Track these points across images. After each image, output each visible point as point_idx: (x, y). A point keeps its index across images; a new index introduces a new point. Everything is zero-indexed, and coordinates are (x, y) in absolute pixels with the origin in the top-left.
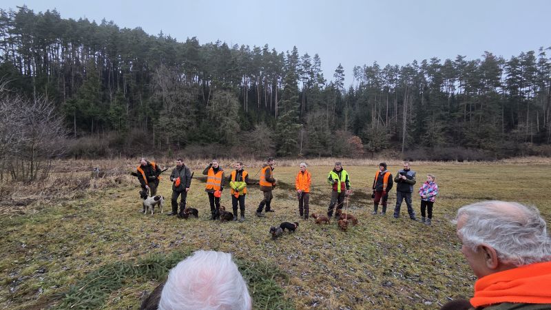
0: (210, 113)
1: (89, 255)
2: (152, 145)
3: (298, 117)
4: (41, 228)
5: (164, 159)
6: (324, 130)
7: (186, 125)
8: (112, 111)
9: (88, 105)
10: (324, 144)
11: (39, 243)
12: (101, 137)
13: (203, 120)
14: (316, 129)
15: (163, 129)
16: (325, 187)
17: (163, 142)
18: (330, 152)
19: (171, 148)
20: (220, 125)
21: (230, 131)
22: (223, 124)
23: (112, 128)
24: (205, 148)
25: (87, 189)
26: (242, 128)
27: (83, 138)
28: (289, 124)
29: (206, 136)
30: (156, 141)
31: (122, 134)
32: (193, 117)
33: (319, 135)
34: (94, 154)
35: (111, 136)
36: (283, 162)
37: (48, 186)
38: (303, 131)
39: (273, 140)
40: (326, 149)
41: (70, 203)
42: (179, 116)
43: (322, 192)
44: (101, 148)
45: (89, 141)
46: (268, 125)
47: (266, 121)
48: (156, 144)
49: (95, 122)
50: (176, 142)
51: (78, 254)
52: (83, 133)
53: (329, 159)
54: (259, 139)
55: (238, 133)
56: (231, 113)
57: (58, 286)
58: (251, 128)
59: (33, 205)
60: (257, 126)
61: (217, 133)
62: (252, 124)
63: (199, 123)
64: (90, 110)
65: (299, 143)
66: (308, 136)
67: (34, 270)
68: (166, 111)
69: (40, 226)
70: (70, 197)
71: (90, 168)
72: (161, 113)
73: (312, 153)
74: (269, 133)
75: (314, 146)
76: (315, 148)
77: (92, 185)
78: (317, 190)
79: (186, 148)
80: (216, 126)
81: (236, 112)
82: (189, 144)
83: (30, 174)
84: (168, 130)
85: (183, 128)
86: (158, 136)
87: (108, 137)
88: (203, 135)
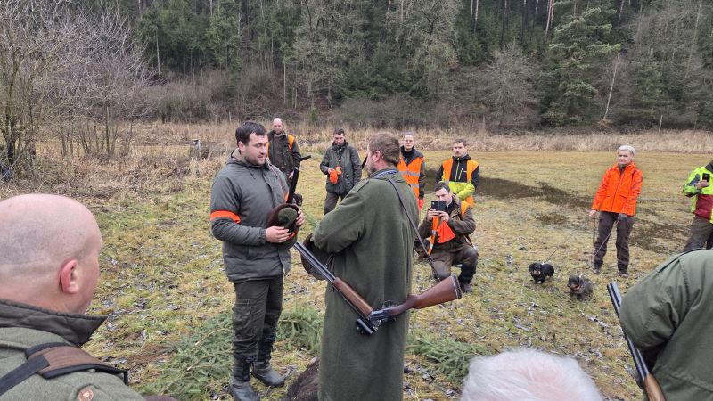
0: (394, 27)
1: (202, 291)
2: (282, 99)
3: (608, 26)
4: (132, 236)
5: (303, 127)
6: (679, 56)
7: (344, 57)
8: (213, 31)
9: (176, 20)
10: (677, 95)
11: (133, 261)
12: (198, 84)
13: (379, 43)
14: (658, 56)
15: (301, 67)
16: (668, 205)
17: (301, 92)
18: (691, 115)
19: (316, 105)
20: (413, 53)
21: (434, 67)
22: (419, 52)
23: (215, 66)
24: (382, 106)
25: (186, 178)
26: (461, 60)
27: (171, 85)
28: (581, 45)
29: (384, 80)
30: (289, 90)
31: (231, 76)
32: (358, 38)
33: (665, 72)
34: (190, 113)
35: (213, 80)
36: (556, 139)
37: (133, 168)
38: (618, 64)
39: (535, 87)
40: (682, 109)
41: (165, 199)
42: (331, 37)
43: (661, 218)
44: (200, 103)
45: (181, 90)
46: (526, 50)
47: (521, 40)
48: (290, 97)
49: (188, 54)
50: (325, 92)
51: (187, 286)
52: (171, 74)
53: (686, 134)
54: (500, 85)
55: (452, 71)
56: (440, 24)
57: (166, 333)
58: (483, 59)
59: (116, 198)
60: (497, 54)
61: (405, 71)
62: (486, 50)
63: (369, 50)
64: (178, 30)
65: (604, 93)
66: (632, 74)
67: (132, 302)
68: (306, 27)
69: (131, 234)
70: (164, 189)
71: (186, 141)
72: (298, 31)
73: (639, 118)
74: (526, 71)
75: (645, 100)
76: (648, 106)
77: (194, 171)
78: (647, 211)
79: (343, 106)
80: (404, 57)
81: (451, 22)
82: (350, 96)
83: (105, 145)
84: (311, 69)
85: (337, 62)
86: (291, 79)
87: (210, 82)
88: (378, 78)
